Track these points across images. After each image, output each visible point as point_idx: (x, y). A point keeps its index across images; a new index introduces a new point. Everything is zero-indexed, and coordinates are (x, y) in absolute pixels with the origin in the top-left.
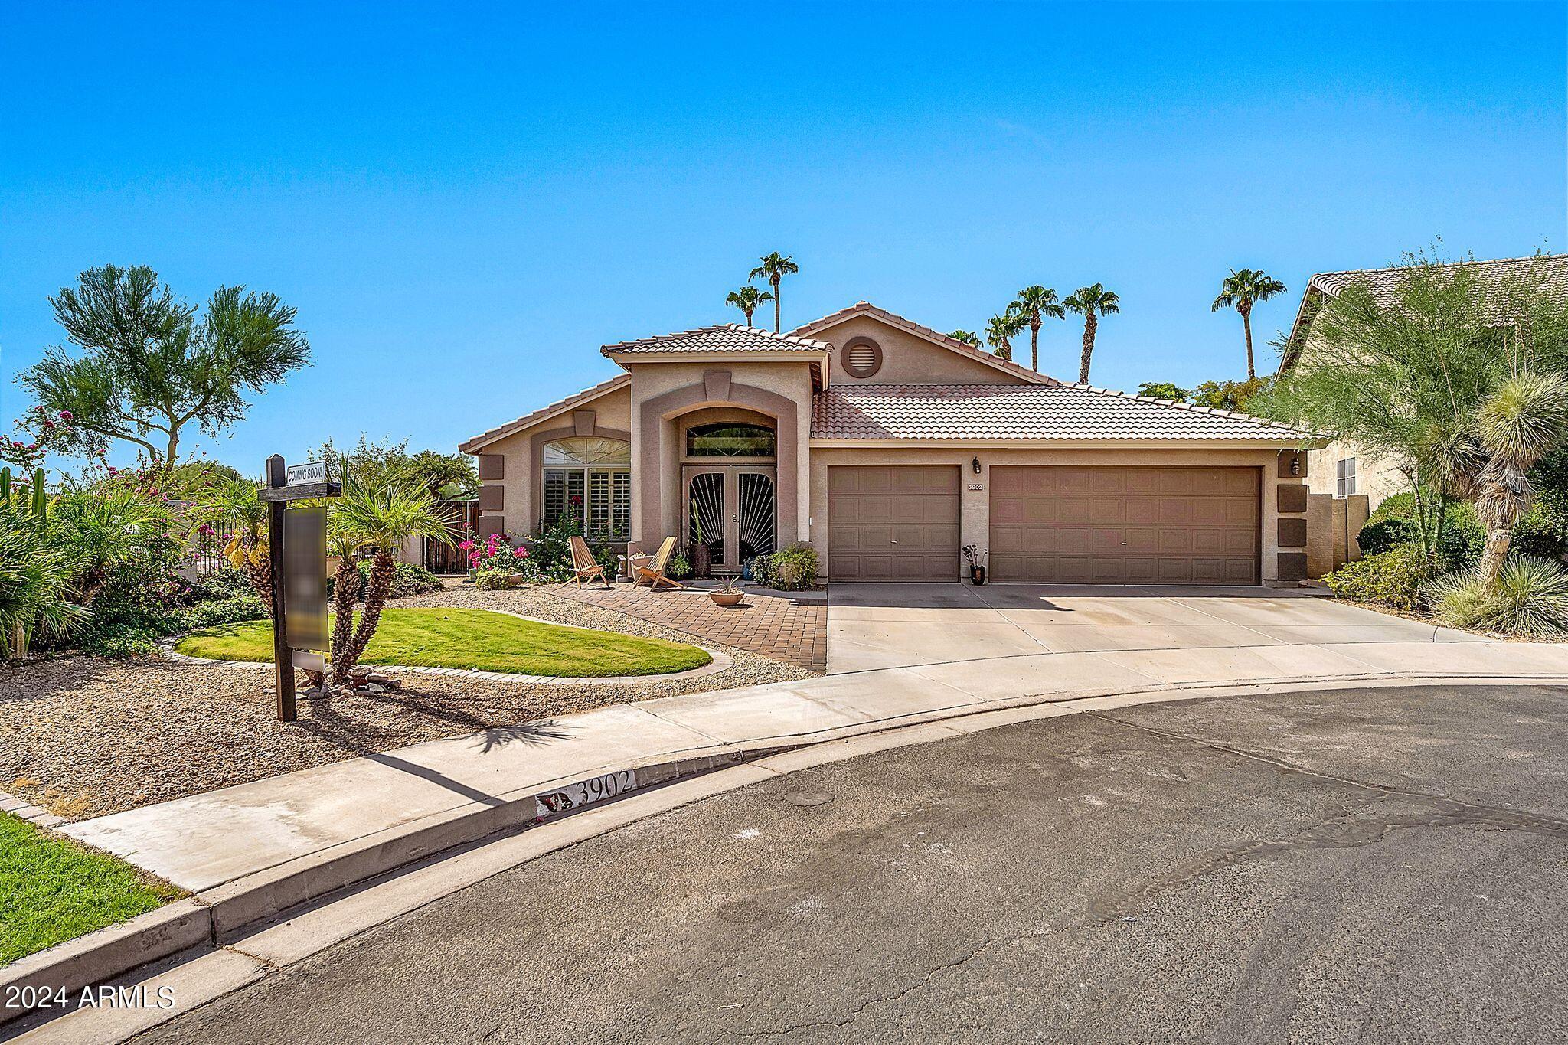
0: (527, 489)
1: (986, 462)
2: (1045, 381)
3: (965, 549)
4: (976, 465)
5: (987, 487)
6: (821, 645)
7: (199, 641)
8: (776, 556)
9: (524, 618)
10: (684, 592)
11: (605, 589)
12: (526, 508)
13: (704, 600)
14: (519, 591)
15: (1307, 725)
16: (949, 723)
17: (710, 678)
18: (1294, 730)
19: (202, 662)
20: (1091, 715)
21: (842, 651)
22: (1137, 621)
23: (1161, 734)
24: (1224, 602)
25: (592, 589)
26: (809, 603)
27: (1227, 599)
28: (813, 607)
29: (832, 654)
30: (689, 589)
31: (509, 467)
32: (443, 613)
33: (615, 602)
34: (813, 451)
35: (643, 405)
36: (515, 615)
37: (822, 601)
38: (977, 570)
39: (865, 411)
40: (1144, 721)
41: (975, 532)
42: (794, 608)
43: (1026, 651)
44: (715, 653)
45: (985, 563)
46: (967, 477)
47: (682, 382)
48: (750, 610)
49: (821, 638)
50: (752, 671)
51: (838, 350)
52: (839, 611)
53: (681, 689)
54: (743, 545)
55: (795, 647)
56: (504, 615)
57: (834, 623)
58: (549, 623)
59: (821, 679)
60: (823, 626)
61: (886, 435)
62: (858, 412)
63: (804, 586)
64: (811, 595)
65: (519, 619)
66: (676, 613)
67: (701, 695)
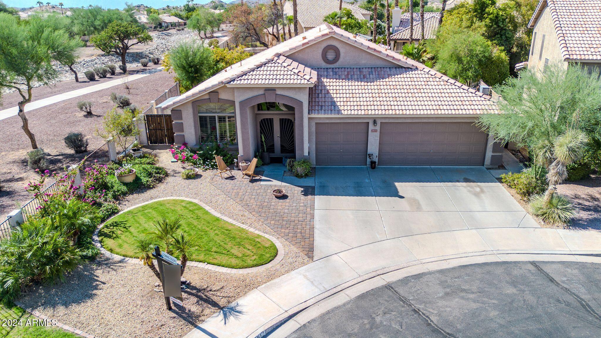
0: (193, 124)
1: (379, 122)
2: (411, 67)
3: (369, 155)
4: (375, 122)
5: (379, 130)
6: (312, 235)
7: (108, 242)
8: (296, 163)
9: (207, 208)
10: (262, 183)
11: (232, 178)
12: (193, 131)
13: (270, 191)
14: (199, 180)
15: (447, 294)
16: (348, 291)
17: (278, 267)
18: (442, 298)
19: (117, 258)
20: (389, 287)
21: (319, 240)
22: (424, 207)
23: (404, 301)
24: (462, 187)
25: (227, 179)
26: (308, 191)
27: (464, 184)
28: (310, 197)
29: (315, 244)
30: (263, 178)
31: (184, 115)
32: (178, 208)
33: (238, 194)
34: (310, 119)
35: (241, 103)
36: (203, 205)
37: (313, 188)
38: (373, 163)
39: (331, 92)
40: (402, 291)
41: (373, 148)
42: (303, 197)
43: (379, 238)
44: (278, 244)
45: (377, 160)
46: (371, 127)
47: (255, 93)
48: (287, 200)
49: (312, 228)
50: (290, 260)
51: (320, 51)
52: (319, 200)
53: (271, 277)
54: (282, 146)
55: (304, 238)
56: (200, 208)
57: (317, 213)
58: (218, 215)
59: (312, 265)
60: (313, 217)
61: (339, 111)
62: (328, 92)
63: (306, 175)
64: (309, 182)
65: (207, 213)
66: (262, 206)
67: (277, 280)
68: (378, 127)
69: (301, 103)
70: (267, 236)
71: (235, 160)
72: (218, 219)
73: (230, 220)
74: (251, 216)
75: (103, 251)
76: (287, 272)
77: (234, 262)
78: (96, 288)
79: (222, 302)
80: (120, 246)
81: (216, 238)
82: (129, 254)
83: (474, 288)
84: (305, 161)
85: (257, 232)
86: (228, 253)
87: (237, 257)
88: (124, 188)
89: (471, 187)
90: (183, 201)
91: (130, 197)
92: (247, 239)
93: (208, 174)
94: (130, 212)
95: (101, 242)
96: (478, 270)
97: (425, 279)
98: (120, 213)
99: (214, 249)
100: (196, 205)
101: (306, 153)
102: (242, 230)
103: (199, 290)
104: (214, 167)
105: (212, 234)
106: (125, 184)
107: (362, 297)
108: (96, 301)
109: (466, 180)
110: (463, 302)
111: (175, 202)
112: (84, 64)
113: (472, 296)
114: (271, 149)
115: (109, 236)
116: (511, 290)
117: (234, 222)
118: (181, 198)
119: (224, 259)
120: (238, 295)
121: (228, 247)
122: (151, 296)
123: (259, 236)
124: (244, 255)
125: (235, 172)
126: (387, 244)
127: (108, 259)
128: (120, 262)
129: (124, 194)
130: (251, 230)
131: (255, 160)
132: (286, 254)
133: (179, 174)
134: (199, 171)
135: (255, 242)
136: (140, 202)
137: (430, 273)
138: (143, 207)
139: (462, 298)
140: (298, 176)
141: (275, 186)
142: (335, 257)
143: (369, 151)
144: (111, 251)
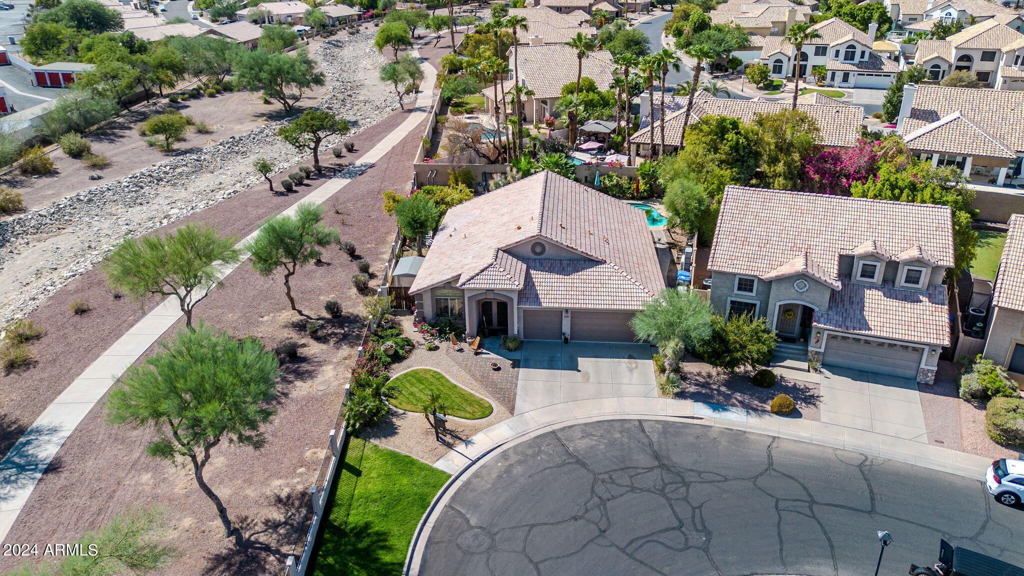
0: (430, 305)
1: (569, 312)
2: (600, 260)
3: (563, 333)
4: (567, 312)
5: (570, 317)
6: (514, 399)
7: (392, 400)
8: (508, 341)
9: (447, 377)
10: (483, 356)
11: (461, 350)
12: (430, 309)
13: (489, 364)
14: (438, 351)
15: (583, 437)
16: (530, 434)
17: (493, 419)
18: (580, 439)
19: (401, 411)
20: (553, 432)
21: (518, 403)
22: (591, 380)
23: (559, 439)
24: (624, 363)
25: (458, 351)
26: (516, 364)
27: (627, 360)
28: (516, 369)
29: (516, 405)
30: (484, 351)
31: (424, 297)
32: (428, 376)
33: (466, 365)
34: (518, 308)
35: (469, 298)
36: (444, 374)
37: (519, 361)
38: (566, 339)
39: (536, 284)
40: (559, 435)
41: (566, 328)
42: (511, 369)
43: (556, 401)
44: (494, 405)
45: (569, 337)
46: (564, 314)
47: (480, 292)
48: (501, 372)
49: (515, 394)
50: (501, 415)
51: (530, 246)
52: (522, 371)
53: (489, 425)
54: (498, 321)
55: (509, 401)
56: (443, 377)
57: (519, 382)
58: (455, 383)
59: (513, 418)
60: (516, 386)
61: (540, 304)
62: (534, 285)
63: (515, 350)
64: (517, 355)
65: (448, 381)
66: (483, 377)
67: (492, 427)
68: (569, 315)
69: (512, 299)
70: (487, 399)
71: (463, 336)
72: (455, 386)
73: (463, 387)
74: (476, 384)
75: (391, 407)
76: (498, 422)
77: (468, 415)
78: (396, 428)
79: (464, 438)
80: (400, 404)
81: (456, 400)
82: (407, 409)
83: (599, 434)
84: (515, 339)
85: (481, 396)
86: (465, 411)
87: (470, 413)
88: (389, 360)
89: (630, 363)
90: (430, 370)
91: (394, 366)
92: (475, 401)
93: (444, 345)
94: (397, 379)
95: (387, 400)
96: (606, 424)
97: (575, 428)
98: (392, 379)
99: (456, 407)
100: (439, 374)
101: (516, 333)
102: (471, 395)
103: (451, 431)
104: (448, 339)
105: (453, 397)
106: (389, 356)
107: (537, 437)
108: (399, 436)
109: (630, 357)
110: (590, 441)
111: (426, 371)
112: (254, 139)
113: (595, 438)
114: (490, 322)
115: (392, 398)
116: (618, 435)
117: (466, 389)
118: (428, 368)
119: (463, 414)
120: (472, 435)
121: (464, 406)
122: (427, 433)
123: (482, 399)
124: (474, 412)
125: (463, 345)
126: (559, 406)
127: (396, 412)
128: (404, 414)
129: (390, 364)
130: (477, 395)
131: (478, 338)
132: (498, 411)
133: (422, 347)
134: (437, 343)
135: (479, 403)
136: (401, 371)
137: (578, 425)
138: (405, 375)
139: (590, 439)
140: (510, 350)
141: (493, 359)
142: (527, 414)
143: (564, 330)
144: (396, 407)
